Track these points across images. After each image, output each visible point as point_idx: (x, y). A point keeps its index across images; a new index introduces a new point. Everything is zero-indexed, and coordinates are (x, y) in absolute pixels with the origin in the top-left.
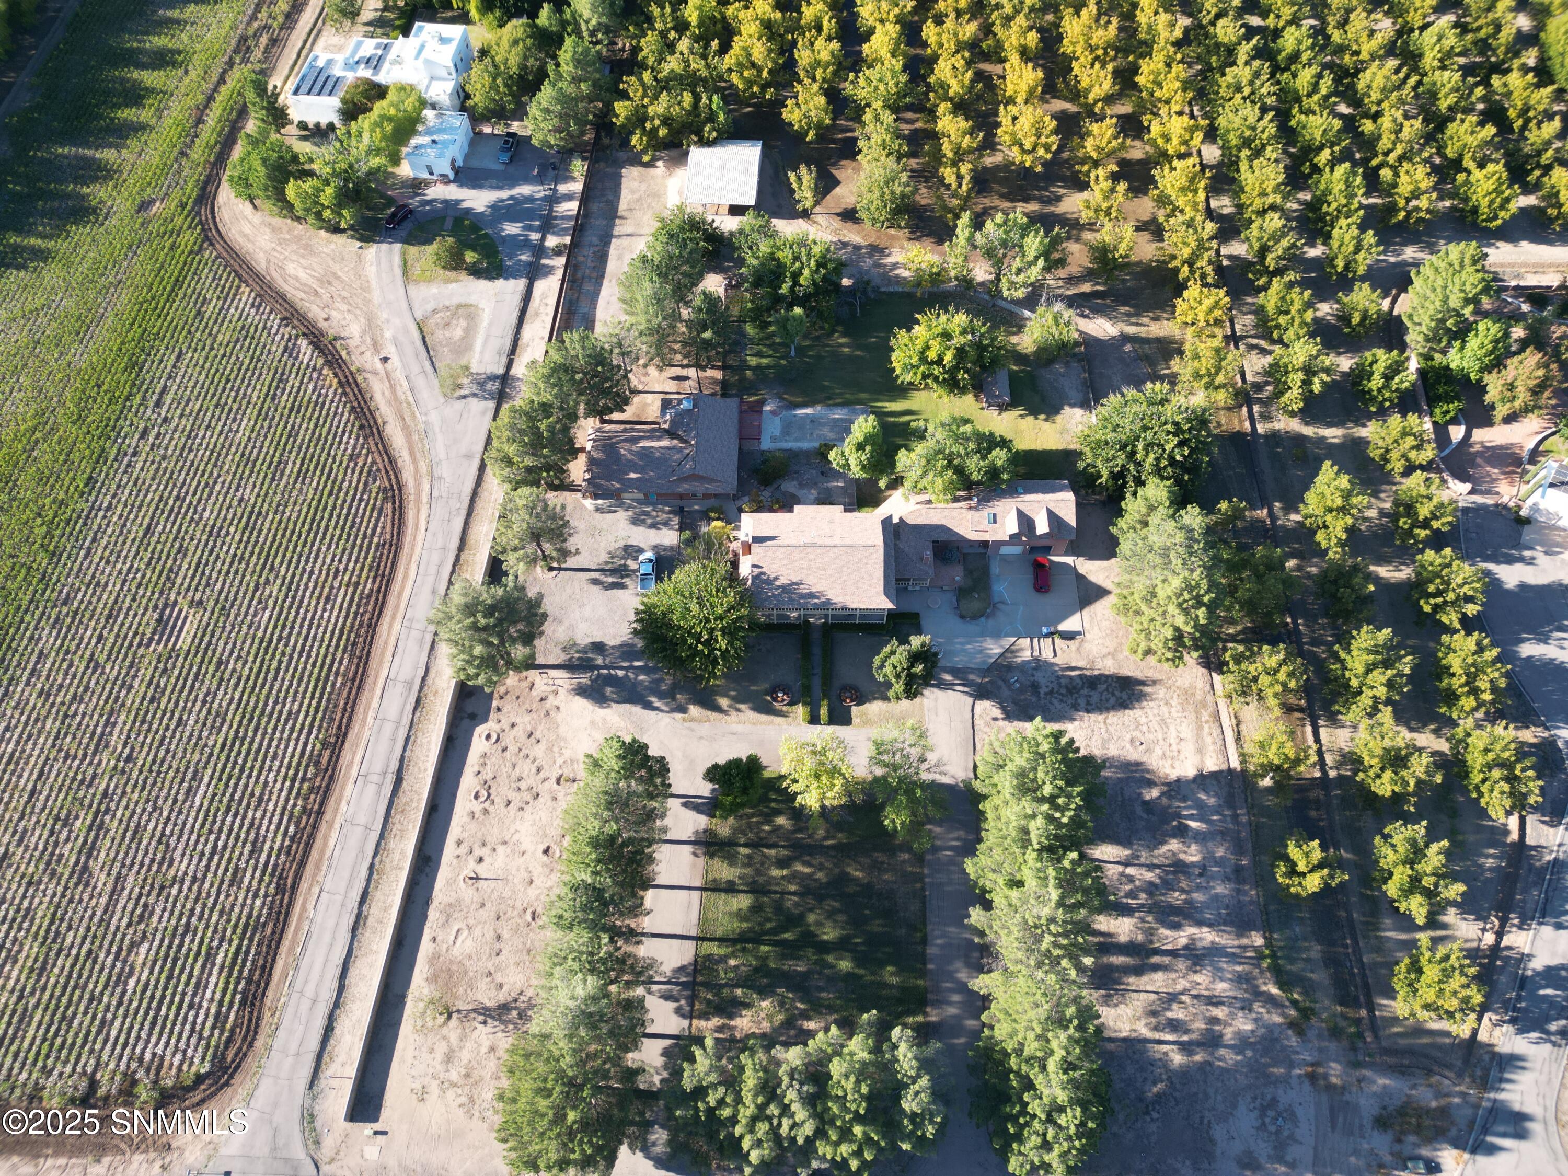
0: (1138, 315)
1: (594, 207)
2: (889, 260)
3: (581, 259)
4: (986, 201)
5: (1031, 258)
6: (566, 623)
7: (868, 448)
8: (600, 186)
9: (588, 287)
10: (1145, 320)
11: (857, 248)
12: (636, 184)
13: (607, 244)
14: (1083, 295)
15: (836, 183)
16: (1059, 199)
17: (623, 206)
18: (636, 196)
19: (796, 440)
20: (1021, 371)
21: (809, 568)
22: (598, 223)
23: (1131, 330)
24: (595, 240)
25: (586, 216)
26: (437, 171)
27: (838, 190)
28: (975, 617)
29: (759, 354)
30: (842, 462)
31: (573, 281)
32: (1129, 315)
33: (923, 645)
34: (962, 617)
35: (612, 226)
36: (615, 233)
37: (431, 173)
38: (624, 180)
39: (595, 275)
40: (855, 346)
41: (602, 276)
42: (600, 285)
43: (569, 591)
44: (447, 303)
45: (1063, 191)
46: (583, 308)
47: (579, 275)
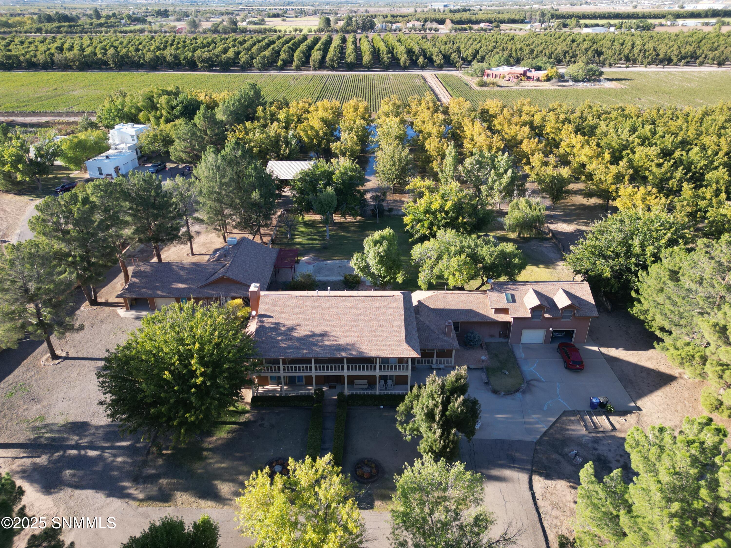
5: (502, 170)
6: (45, 403)
7: (385, 243)
19: (326, 276)
21: (322, 317)
26: (104, 173)
28: (509, 393)
30: (362, 265)
33: (458, 379)
34: (495, 392)
37: (101, 174)
43: (65, 374)
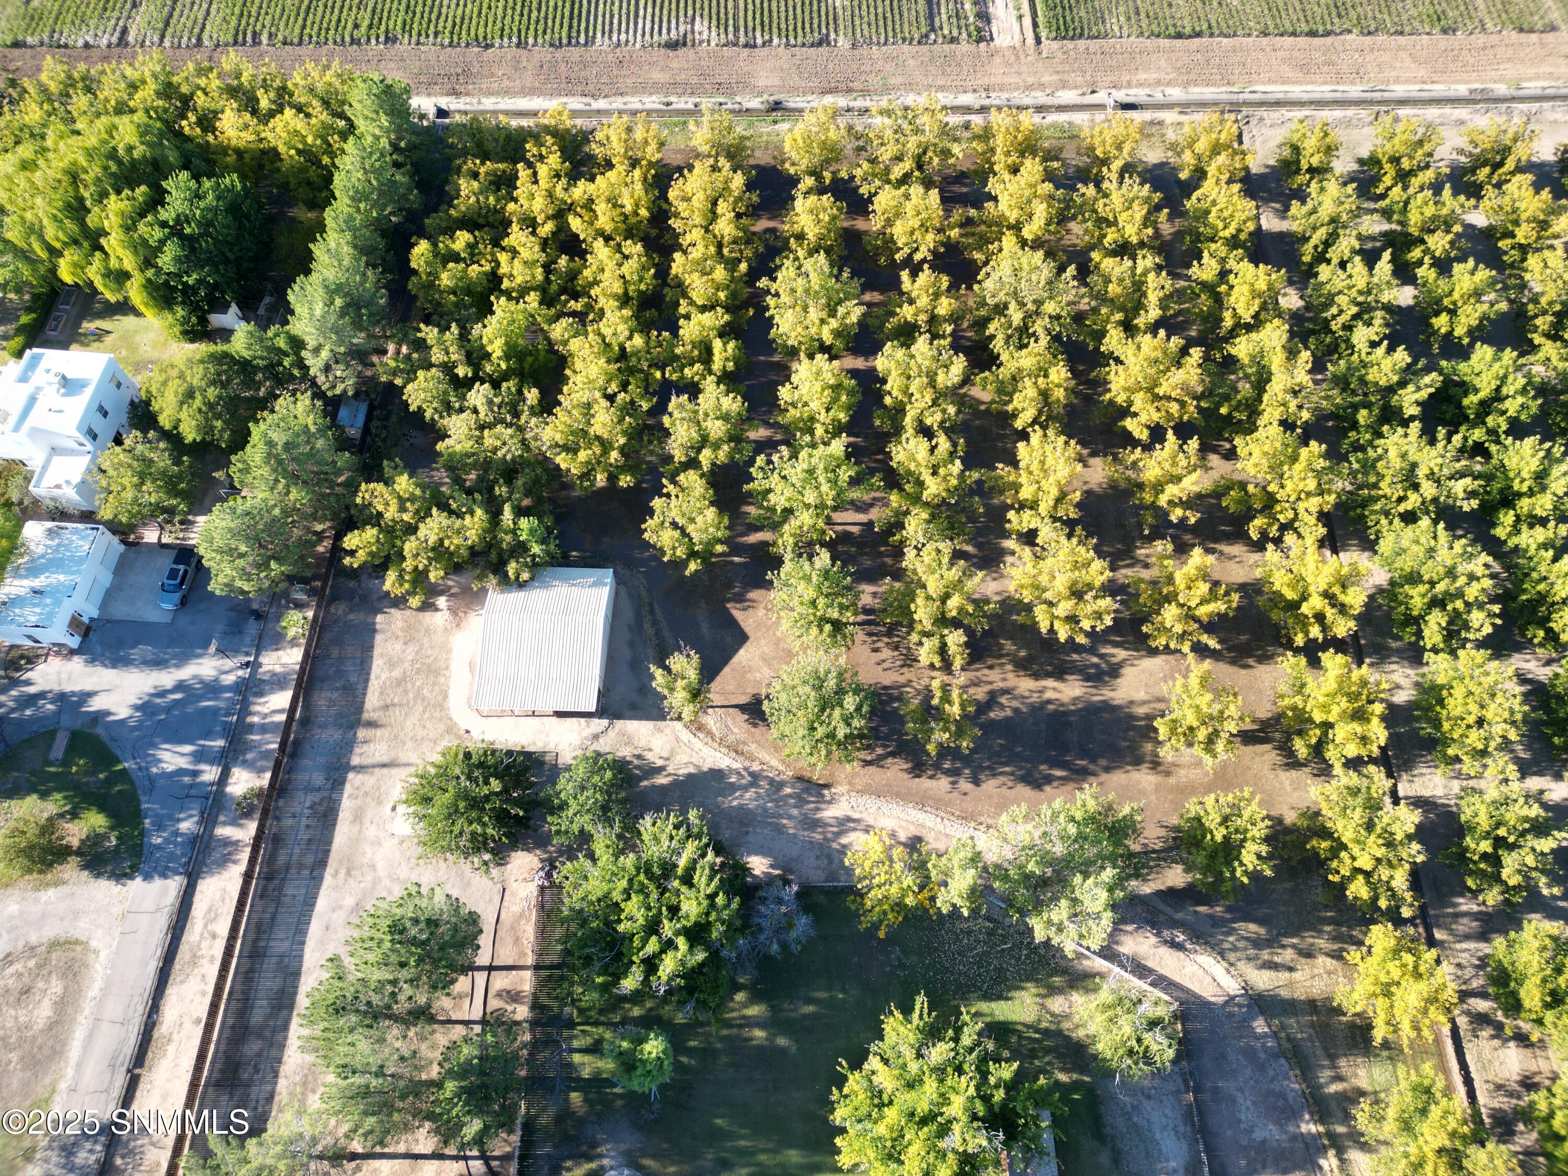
0: (1271, 942)
1: (323, 699)
2: (830, 813)
3: (288, 822)
4: (994, 676)
8: (335, 652)
9: (293, 890)
10: (1288, 955)
11: (777, 785)
12: (398, 646)
13: (338, 784)
14: (1171, 894)
15: (742, 638)
16: (1114, 671)
17: (372, 700)
18: (397, 673)
20: (1075, 1086)
22: (328, 736)
23: (1263, 980)
24: (318, 779)
25: (306, 722)
27: (743, 656)
29: (595, 1049)
31: (268, 877)
32: (1257, 943)
35: (348, 745)
36: (355, 761)
38: (379, 638)
39: (309, 859)
40: (773, 1023)
41: (322, 863)
42: (316, 880)
44: (34, 939)
45: (1121, 654)
46: (279, 945)
47: (282, 859)
